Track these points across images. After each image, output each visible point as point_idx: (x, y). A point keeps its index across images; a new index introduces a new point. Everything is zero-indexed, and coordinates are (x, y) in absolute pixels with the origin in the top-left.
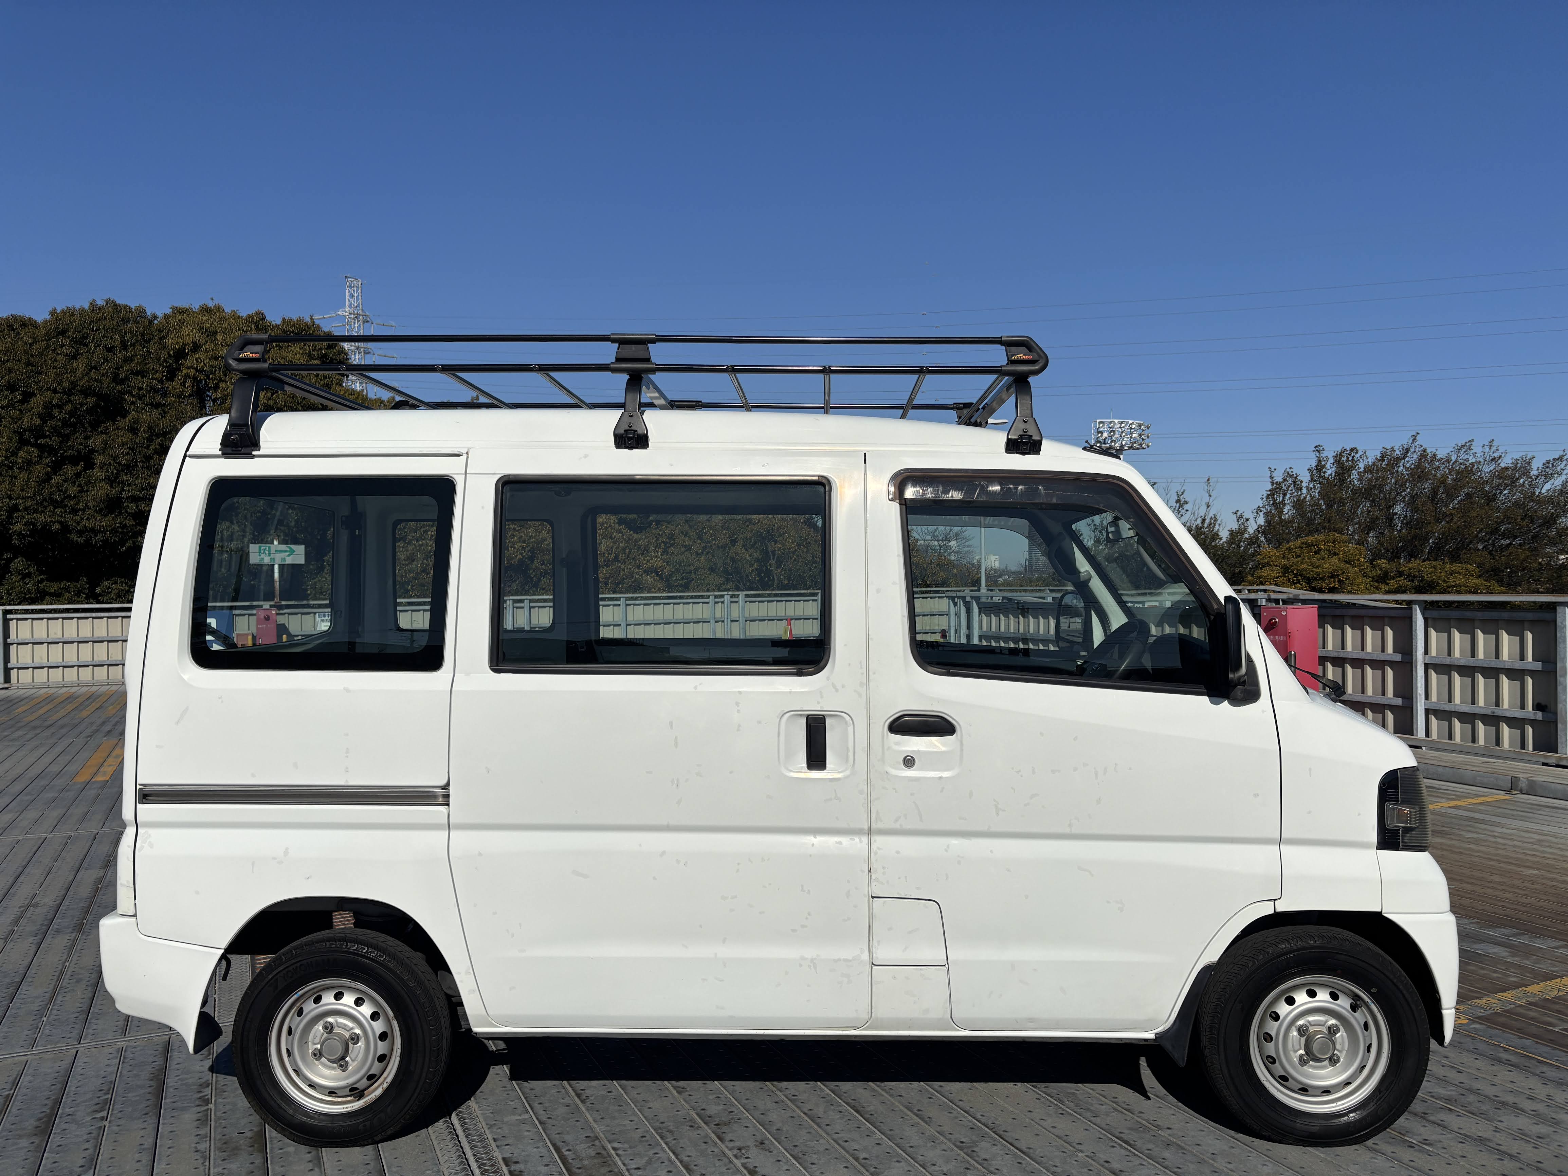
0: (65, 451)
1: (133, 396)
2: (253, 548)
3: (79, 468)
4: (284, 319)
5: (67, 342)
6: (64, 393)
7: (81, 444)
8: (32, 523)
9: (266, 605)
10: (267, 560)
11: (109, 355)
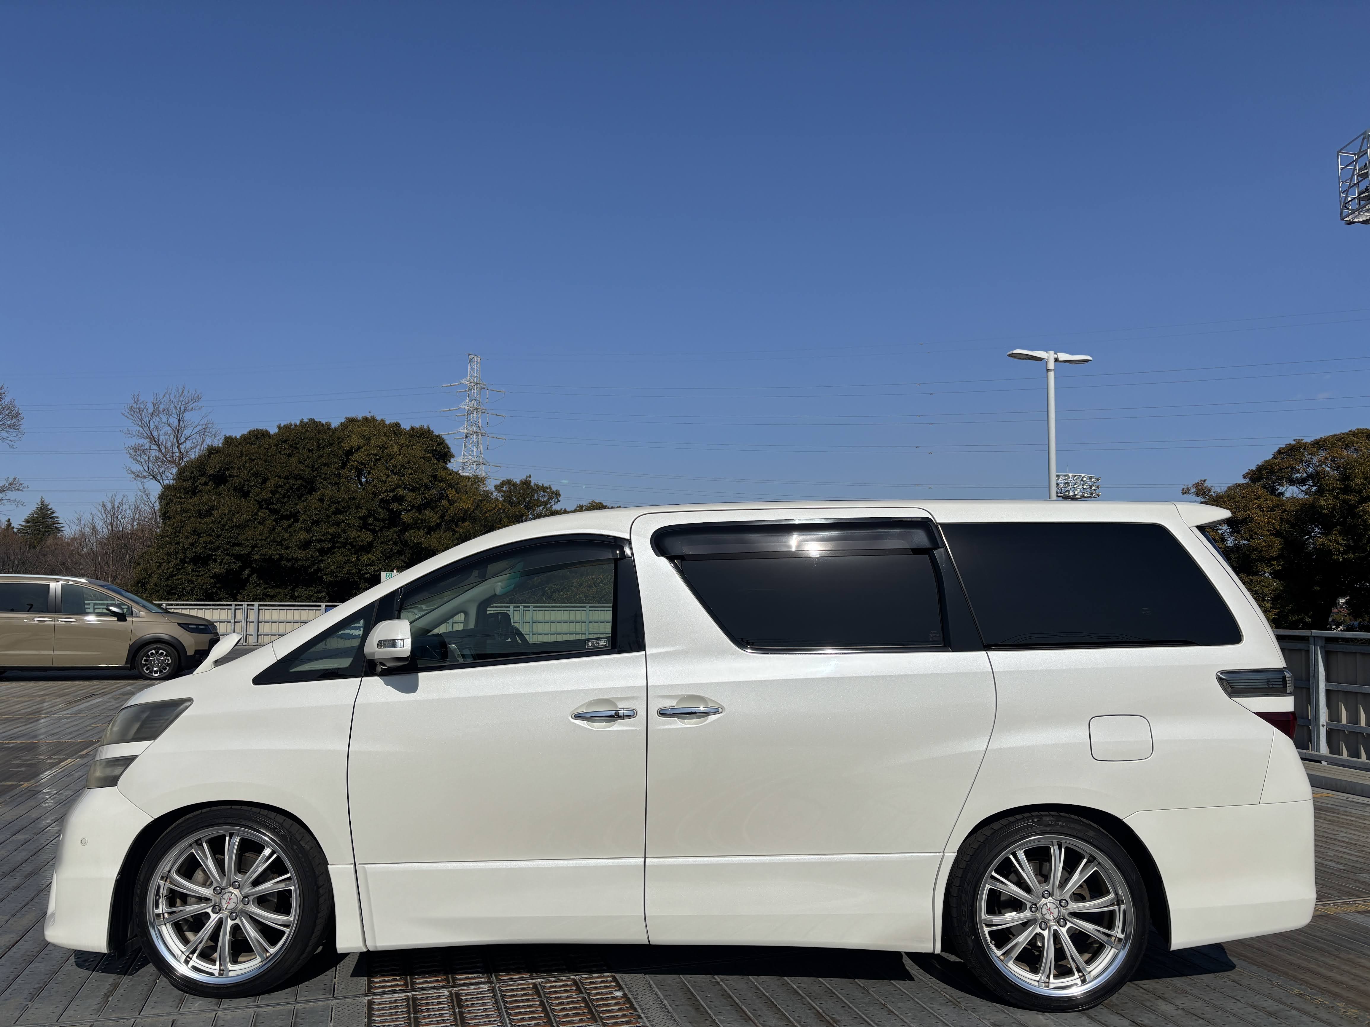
0: (283, 512)
1: (322, 479)
2: (383, 575)
3: (290, 522)
4: (411, 427)
5: (287, 446)
6: (285, 479)
7: (292, 508)
8: (264, 555)
11: (310, 454)
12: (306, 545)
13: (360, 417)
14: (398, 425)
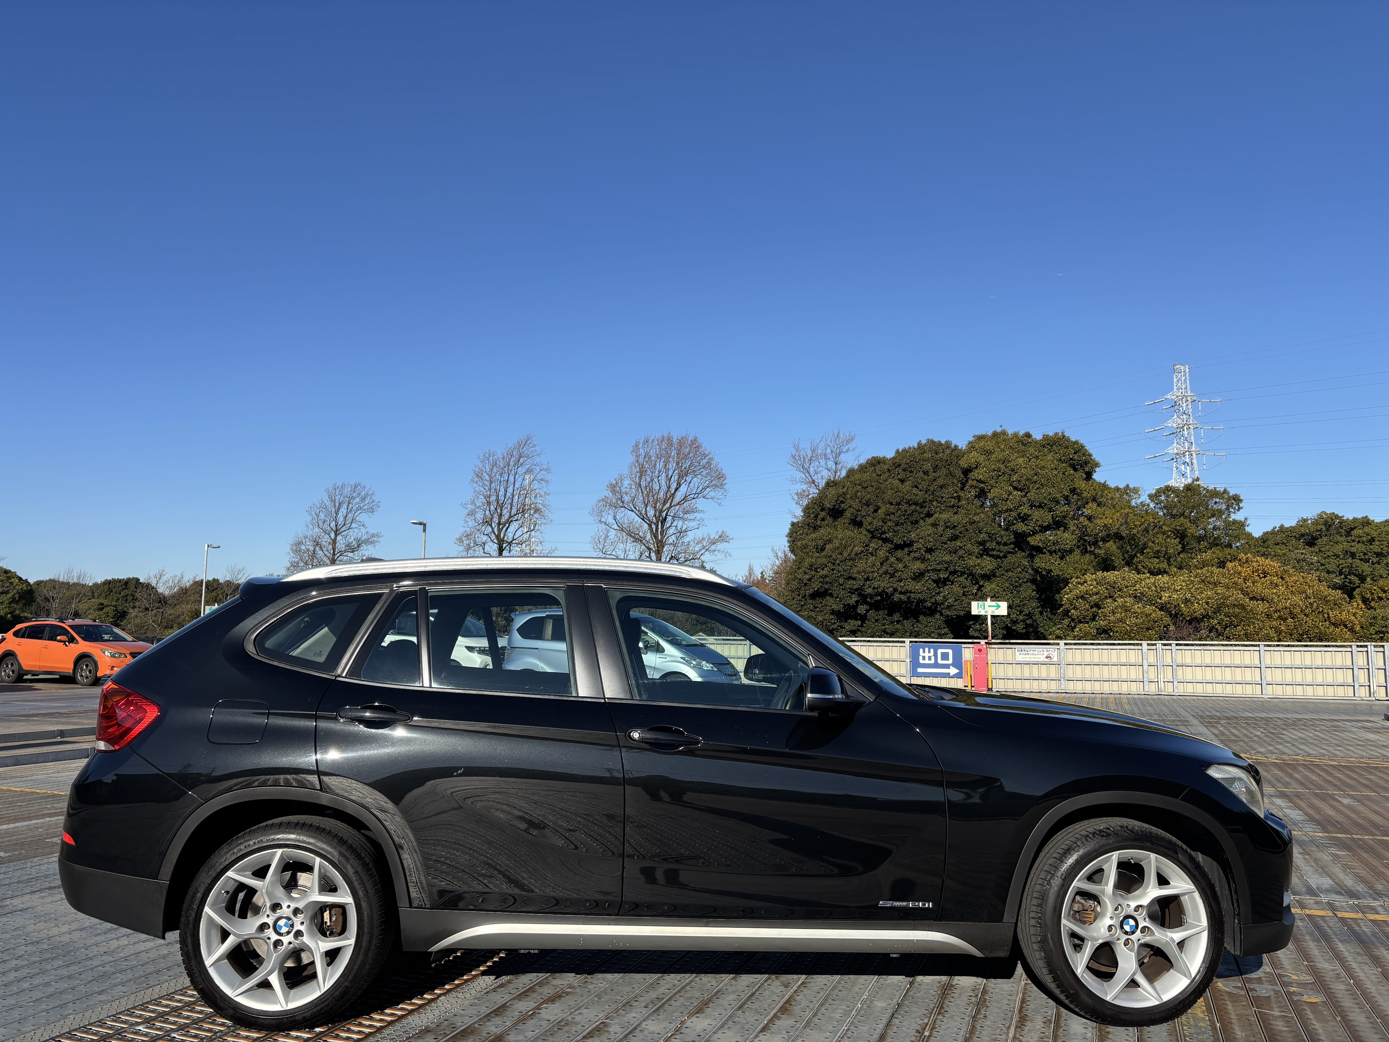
0: (897, 542)
1: (938, 503)
2: (974, 605)
4: (1044, 435)
5: (901, 471)
6: (897, 505)
7: (905, 536)
8: (877, 588)
9: (983, 642)
10: (983, 613)
11: (926, 477)
12: (918, 576)
13: (990, 433)
14: (1028, 435)
